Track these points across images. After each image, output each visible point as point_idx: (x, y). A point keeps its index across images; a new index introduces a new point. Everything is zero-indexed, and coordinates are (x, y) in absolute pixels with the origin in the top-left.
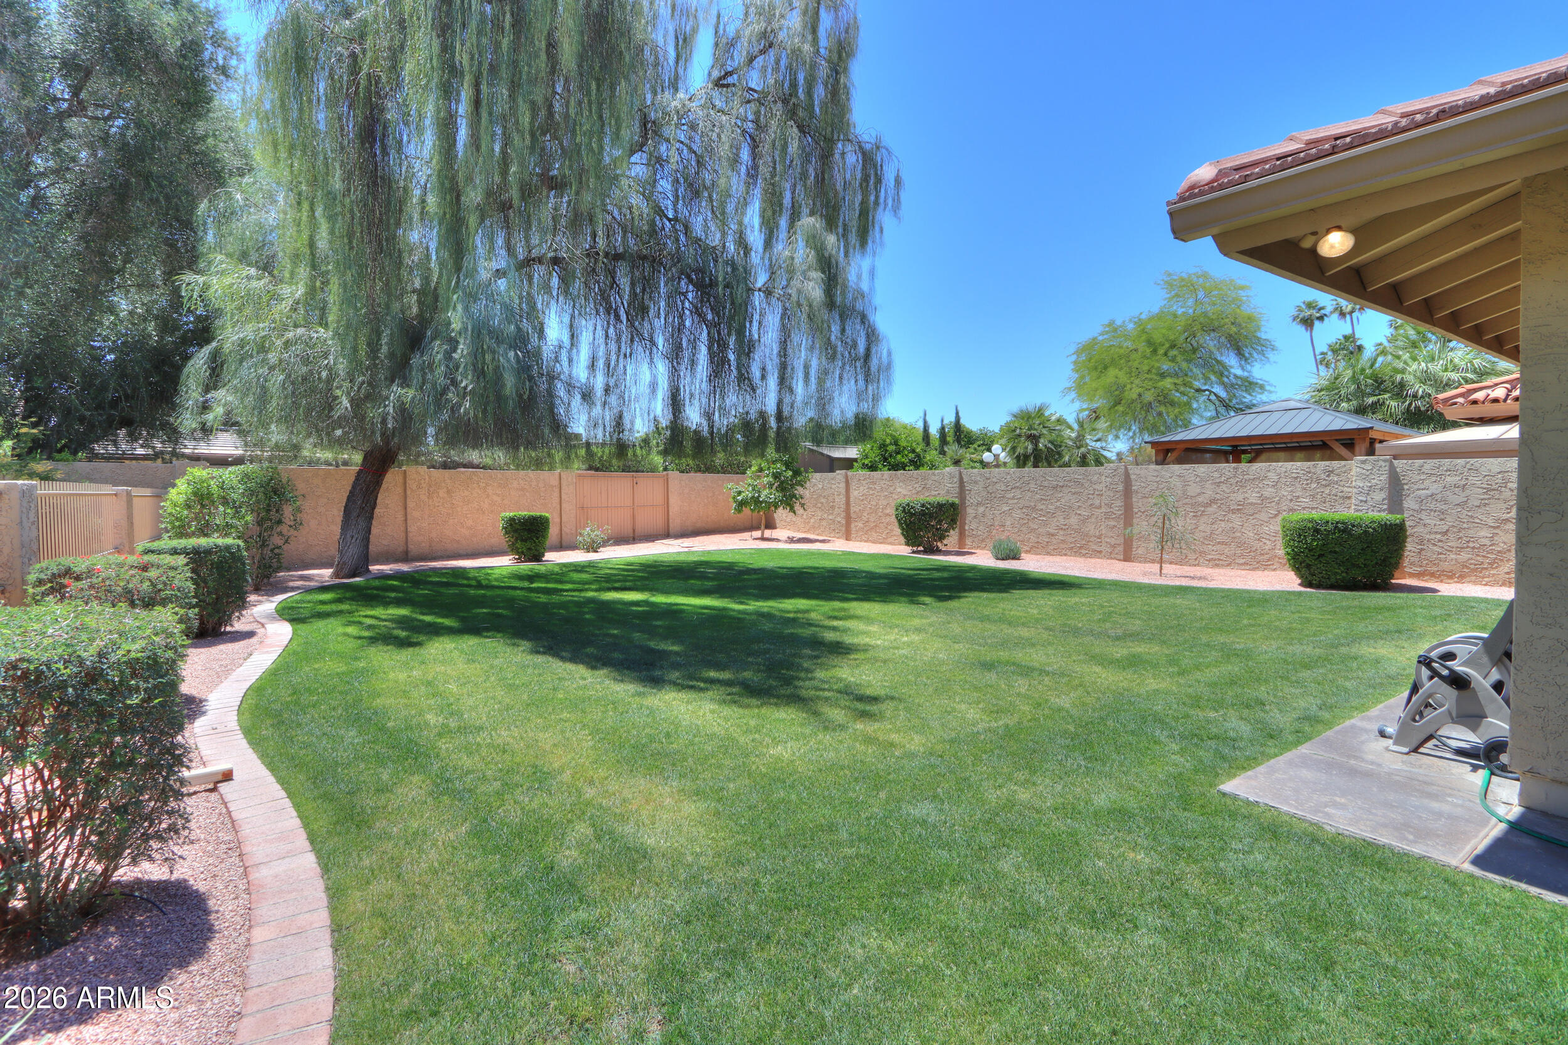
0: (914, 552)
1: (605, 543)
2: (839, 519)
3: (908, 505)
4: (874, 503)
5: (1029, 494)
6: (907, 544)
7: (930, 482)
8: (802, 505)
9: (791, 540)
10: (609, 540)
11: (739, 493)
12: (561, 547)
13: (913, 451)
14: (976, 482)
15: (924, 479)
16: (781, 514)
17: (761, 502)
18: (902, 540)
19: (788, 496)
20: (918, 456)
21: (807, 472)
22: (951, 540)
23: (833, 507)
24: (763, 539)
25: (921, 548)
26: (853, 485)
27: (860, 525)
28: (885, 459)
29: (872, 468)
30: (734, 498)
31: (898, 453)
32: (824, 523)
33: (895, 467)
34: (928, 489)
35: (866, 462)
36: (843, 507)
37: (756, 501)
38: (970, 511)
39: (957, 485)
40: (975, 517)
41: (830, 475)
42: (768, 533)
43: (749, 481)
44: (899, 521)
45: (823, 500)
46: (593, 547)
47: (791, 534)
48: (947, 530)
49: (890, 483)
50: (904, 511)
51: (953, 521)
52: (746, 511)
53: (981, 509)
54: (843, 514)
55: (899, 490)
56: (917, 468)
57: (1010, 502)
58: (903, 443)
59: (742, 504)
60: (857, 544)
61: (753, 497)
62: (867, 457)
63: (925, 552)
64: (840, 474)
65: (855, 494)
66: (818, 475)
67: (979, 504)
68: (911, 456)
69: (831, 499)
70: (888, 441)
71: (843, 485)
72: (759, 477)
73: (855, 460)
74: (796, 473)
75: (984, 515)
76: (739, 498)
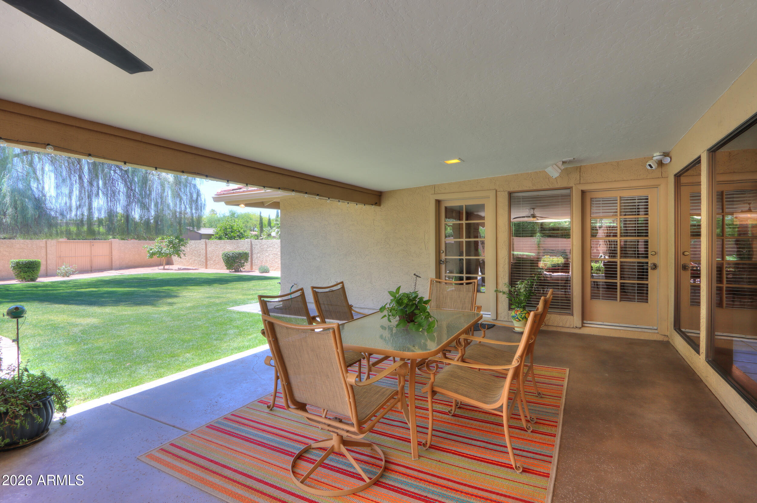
0: (230, 272)
1: (74, 273)
2: (203, 260)
3: (227, 254)
4: (217, 253)
5: (275, 249)
6: (227, 269)
7: (240, 245)
8: (184, 255)
9: (179, 269)
10: (76, 271)
11: (151, 249)
12: (47, 275)
13: (239, 231)
14: (257, 245)
15: (238, 243)
16: (175, 258)
17: (162, 253)
18: (225, 268)
19: (177, 251)
20: (241, 233)
21: (187, 240)
22: (247, 266)
23: (200, 255)
24: (164, 269)
25: (234, 270)
26: (208, 246)
27: (212, 262)
28: (226, 234)
29: (220, 238)
30: (149, 251)
31: (232, 232)
32: (196, 262)
33: (231, 238)
34: (239, 247)
35: (217, 236)
36: (205, 255)
37: (160, 253)
38: (255, 256)
39: (250, 246)
40: (257, 258)
41: (199, 241)
42: (167, 267)
43: (157, 244)
44: (224, 260)
45: (195, 252)
46: (66, 274)
47: (180, 267)
48: (244, 263)
49: (224, 245)
50: (225, 256)
51: (246, 260)
52: (155, 258)
53: (259, 255)
54: (204, 258)
55: (228, 248)
56: (240, 238)
57: (269, 252)
58: (235, 228)
59: (152, 255)
60: (210, 270)
61: (158, 251)
62: (217, 233)
63: (235, 272)
64: (203, 241)
65: (209, 249)
66: (193, 241)
67: (258, 253)
68: (238, 233)
69: (199, 251)
70: (228, 227)
71: (204, 246)
72: (162, 242)
73: (213, 235)
74: (181, 240)
75: (260, 257)
76: (151, 252)
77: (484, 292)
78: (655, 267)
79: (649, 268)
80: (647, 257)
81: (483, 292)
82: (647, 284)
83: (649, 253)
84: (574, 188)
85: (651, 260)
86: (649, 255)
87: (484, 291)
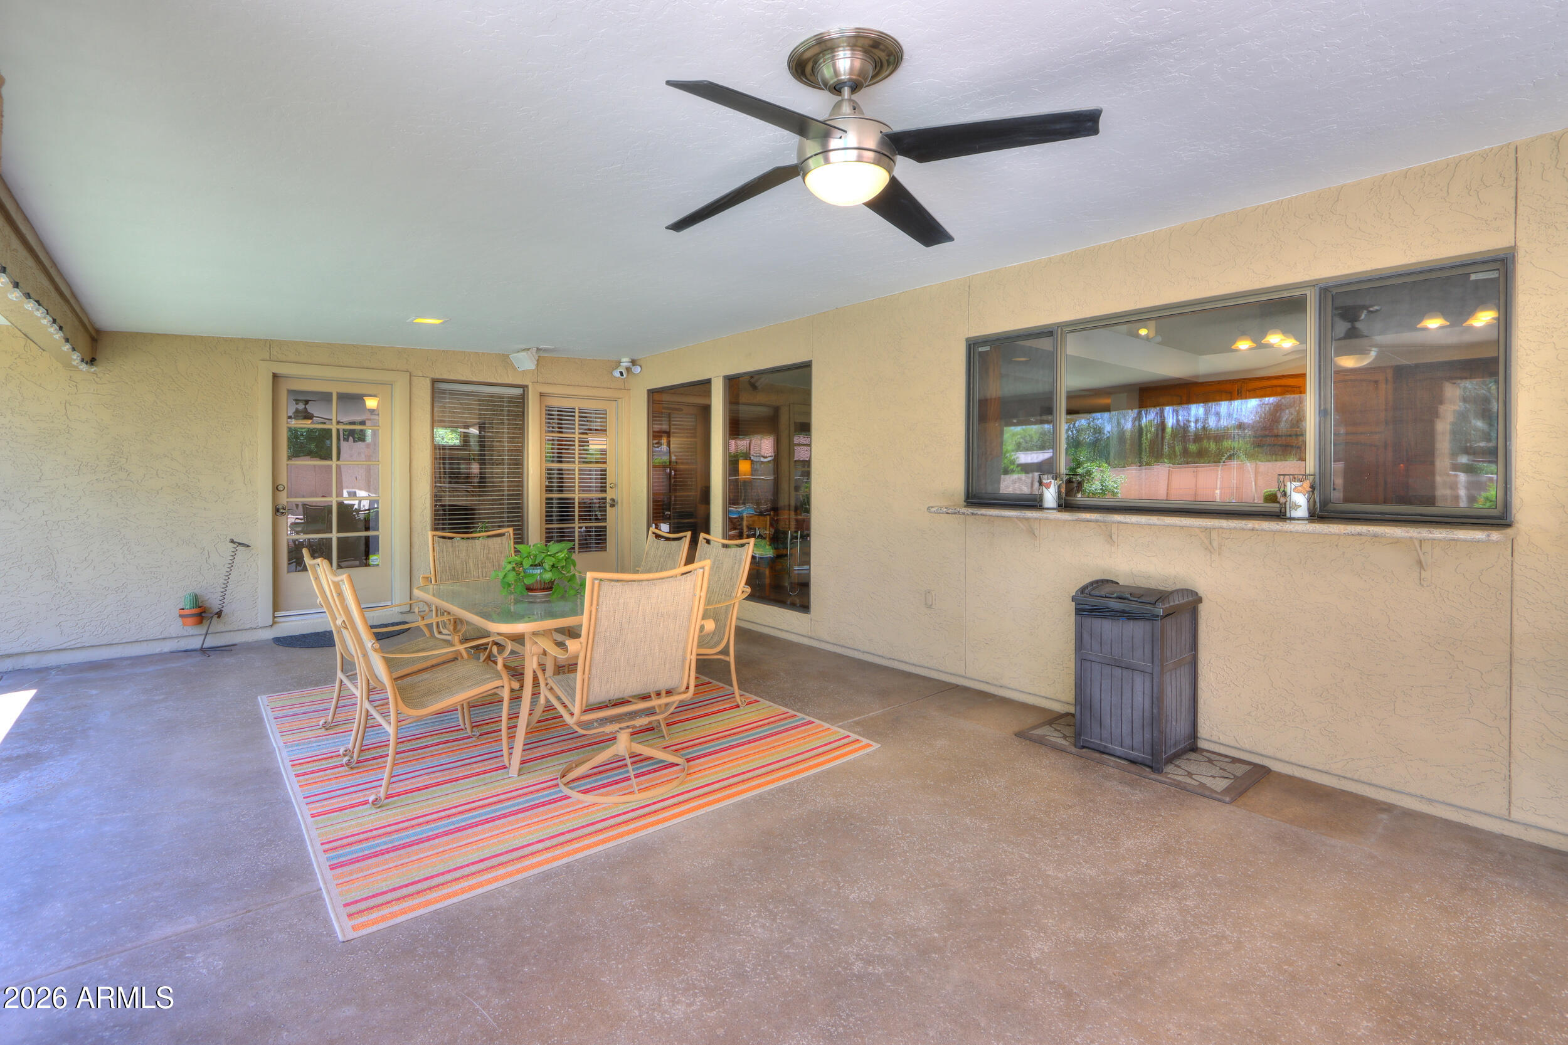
77: (377, 565)
78: (614, 503)
79: (608, 505)
80: (605, 491)
81: (374, 566)
82: (605, 527)
83: (608, 485)
84: (530, 388)
85: (610, 495)
86: (608, 489)
87: (376, 563)
